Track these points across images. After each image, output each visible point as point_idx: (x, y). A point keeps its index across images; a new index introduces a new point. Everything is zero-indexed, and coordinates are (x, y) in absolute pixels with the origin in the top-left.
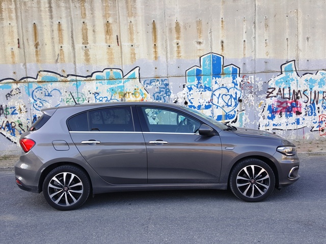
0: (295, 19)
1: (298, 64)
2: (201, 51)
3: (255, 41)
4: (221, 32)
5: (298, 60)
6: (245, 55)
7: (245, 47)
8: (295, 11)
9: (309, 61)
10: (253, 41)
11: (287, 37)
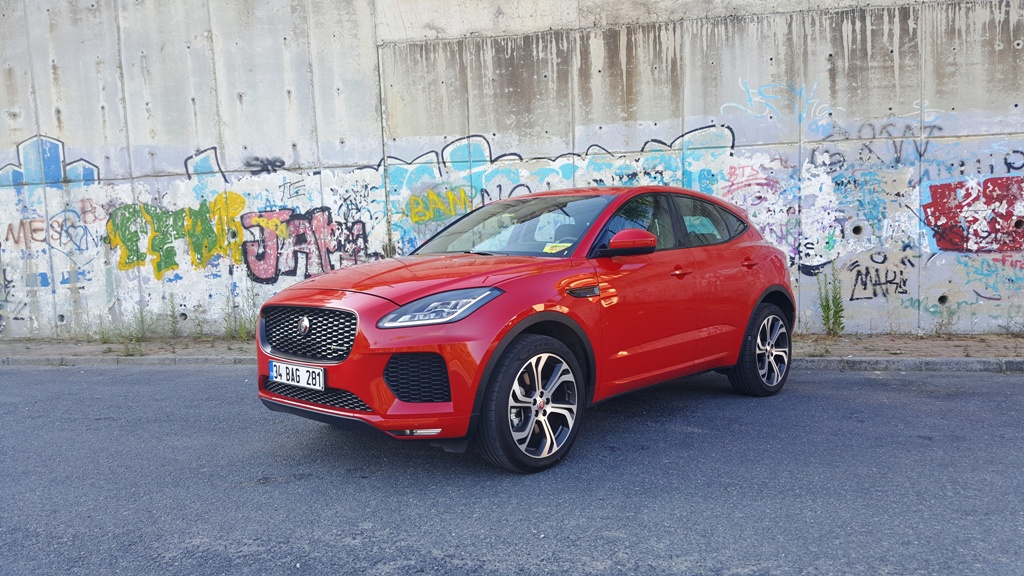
0: (208, 53)
1: (223, 155)
2: (18, 133)
3: (125, 107)
4: (53, 89)
5: (222, 148)
6: (106, 137)
7: (105, 121)
8: (206, 34)
9: (249, 148)
10: (121, 107)
11: (193, 95)
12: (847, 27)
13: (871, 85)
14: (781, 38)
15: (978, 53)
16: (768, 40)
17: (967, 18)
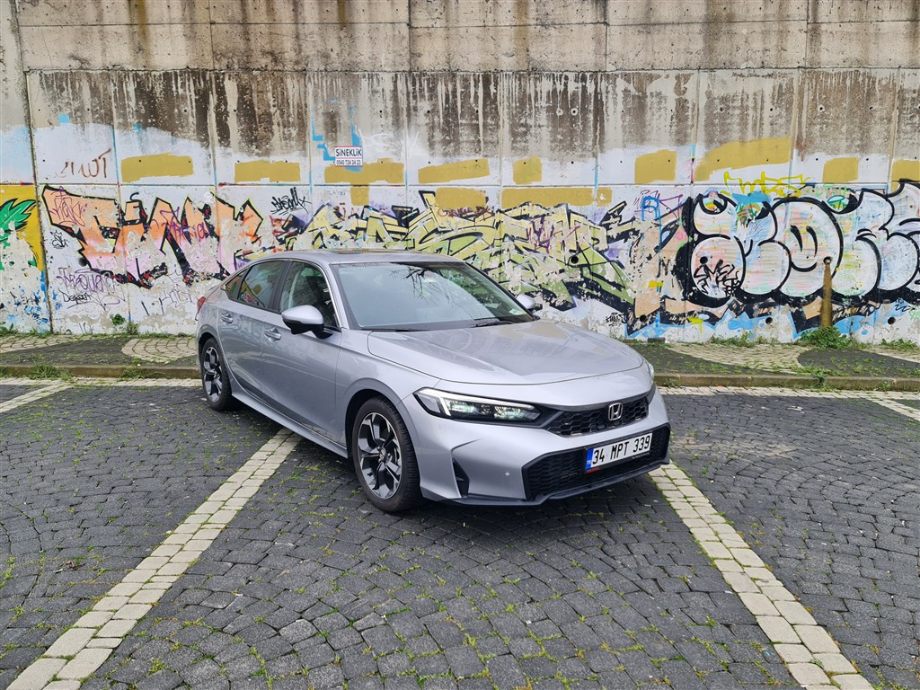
12: (441, 89)
13: (461, 139)
14: (388, 95)
15: (543, 118)
16: (378, 95)
17: (536, 87)
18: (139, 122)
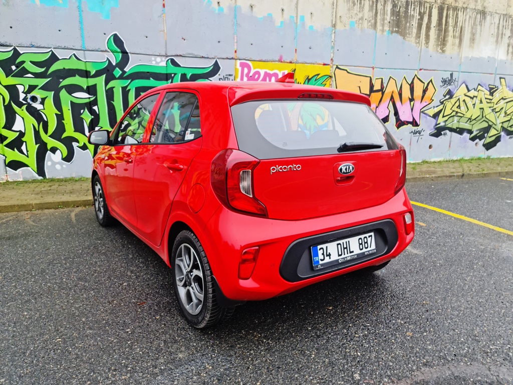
18: (389, 30)
